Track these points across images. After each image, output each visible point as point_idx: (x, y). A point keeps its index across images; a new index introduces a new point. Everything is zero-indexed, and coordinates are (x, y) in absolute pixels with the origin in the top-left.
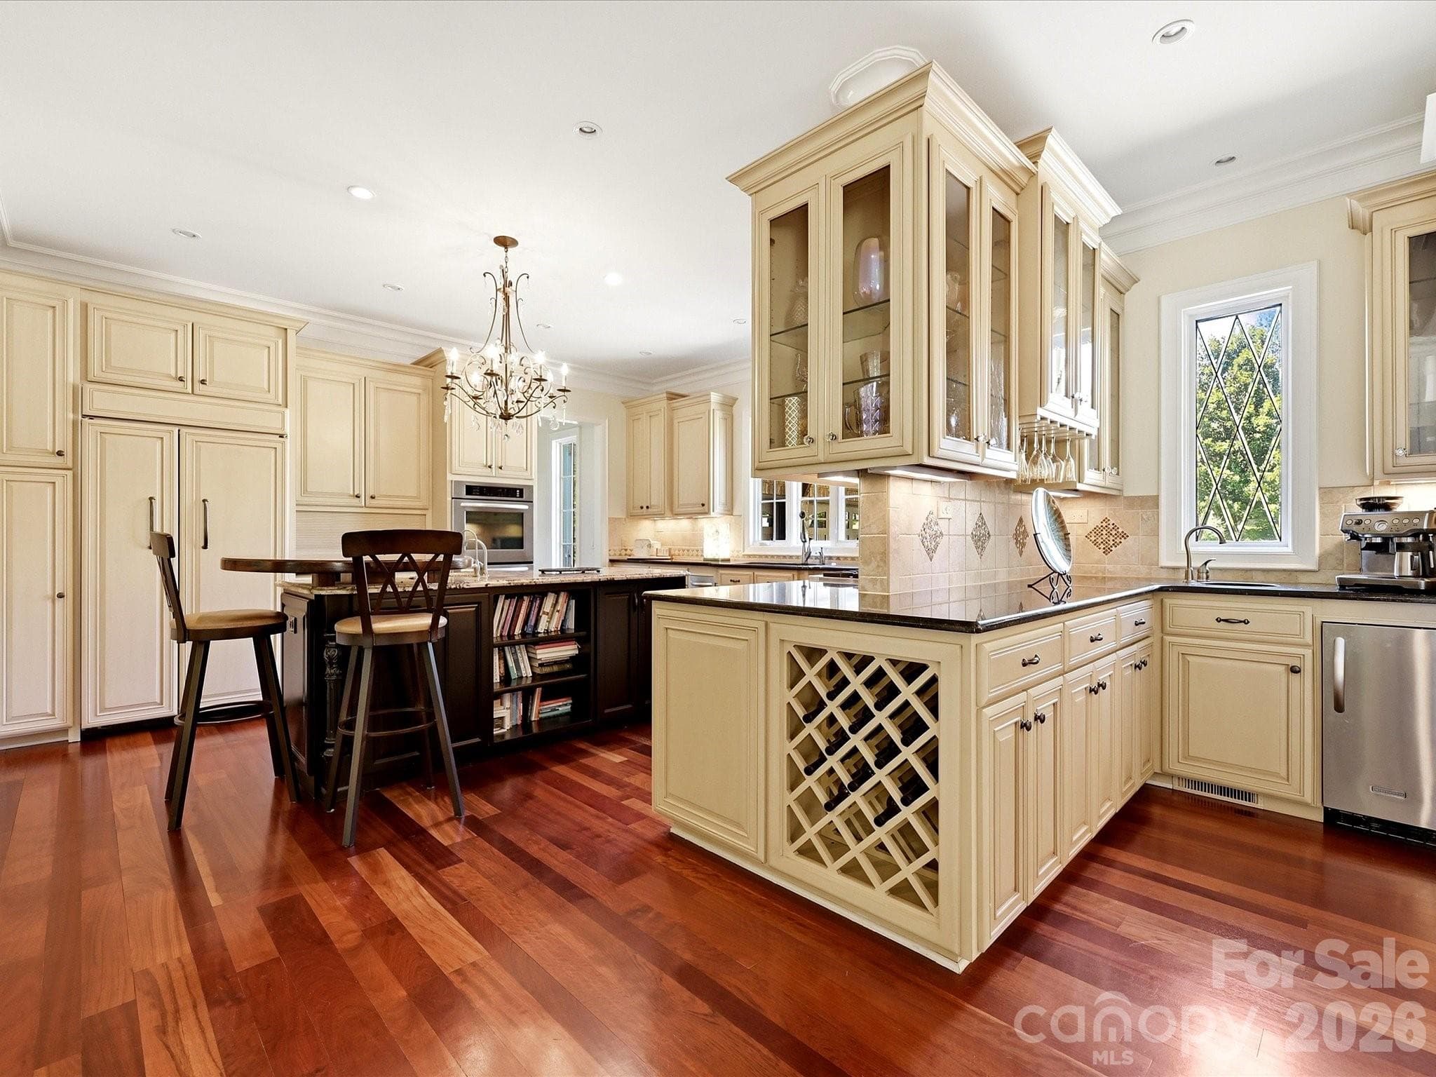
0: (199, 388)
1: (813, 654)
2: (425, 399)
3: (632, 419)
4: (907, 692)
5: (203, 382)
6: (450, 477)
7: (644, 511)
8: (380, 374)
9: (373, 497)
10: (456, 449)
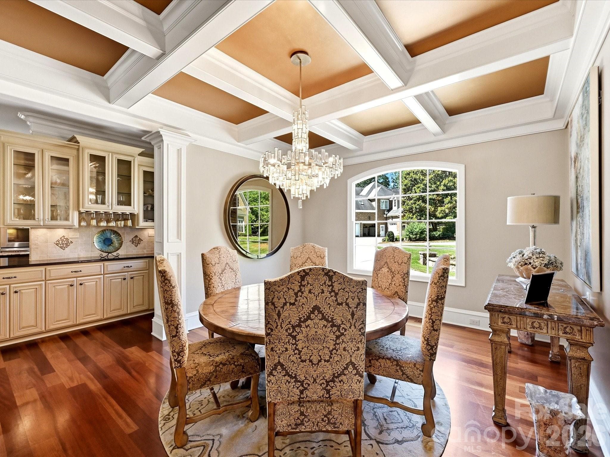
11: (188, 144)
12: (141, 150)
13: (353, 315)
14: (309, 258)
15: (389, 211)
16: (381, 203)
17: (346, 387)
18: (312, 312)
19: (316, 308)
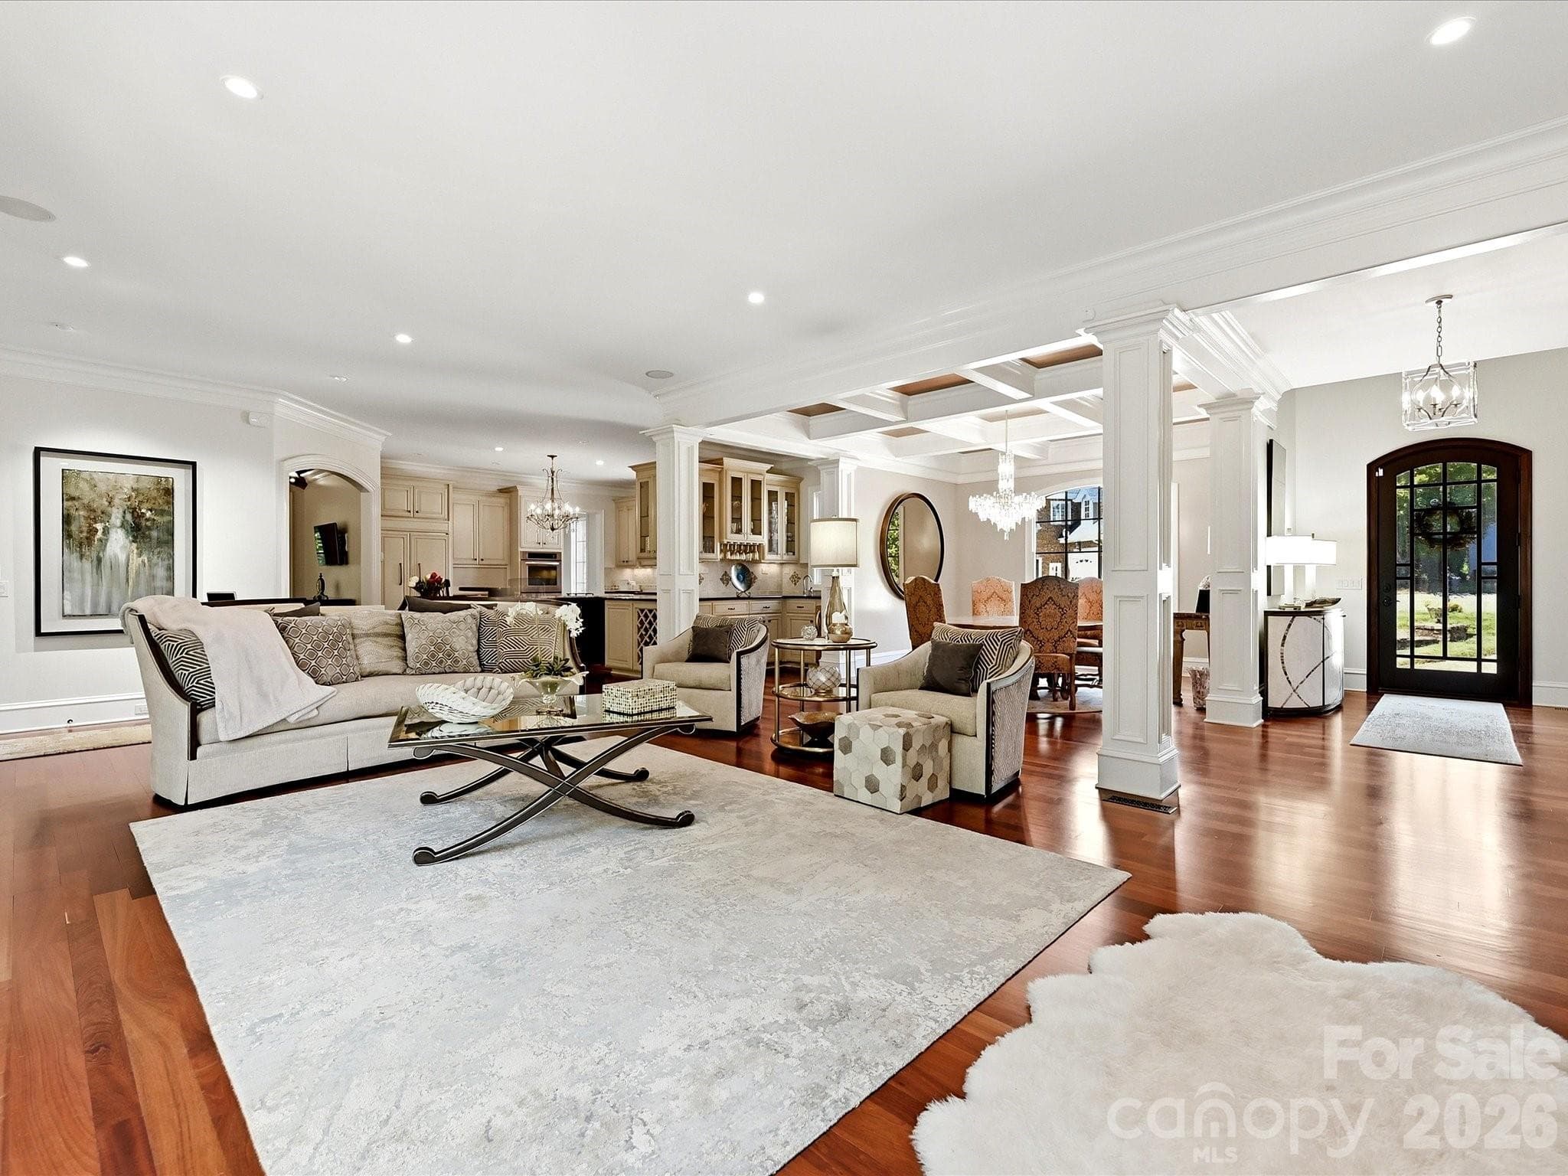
0: (416, 515)
1: (642, 611)
2: (506, 509)
3: (618, 509)
4: (650, 616)
5: (417, 512)
6: (520, 550)
7: (624, 564)
8: (485, 498)
9: (482, 560)
10: (523, 537)
11: (856, 467)
12: (768, 467)
13: (1071, 602)
14: (995, 592)
15: (1071, 529)
16: (1052, 510)
17: (1066, 645)
18: (1048, 601)
19: (1050, 598)
